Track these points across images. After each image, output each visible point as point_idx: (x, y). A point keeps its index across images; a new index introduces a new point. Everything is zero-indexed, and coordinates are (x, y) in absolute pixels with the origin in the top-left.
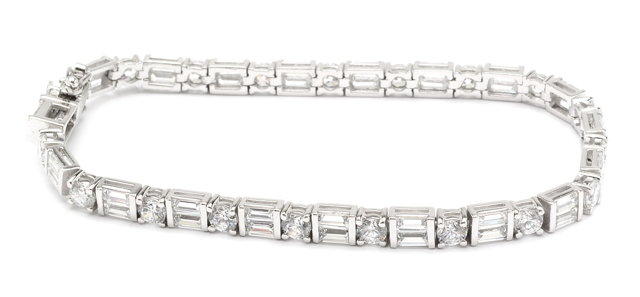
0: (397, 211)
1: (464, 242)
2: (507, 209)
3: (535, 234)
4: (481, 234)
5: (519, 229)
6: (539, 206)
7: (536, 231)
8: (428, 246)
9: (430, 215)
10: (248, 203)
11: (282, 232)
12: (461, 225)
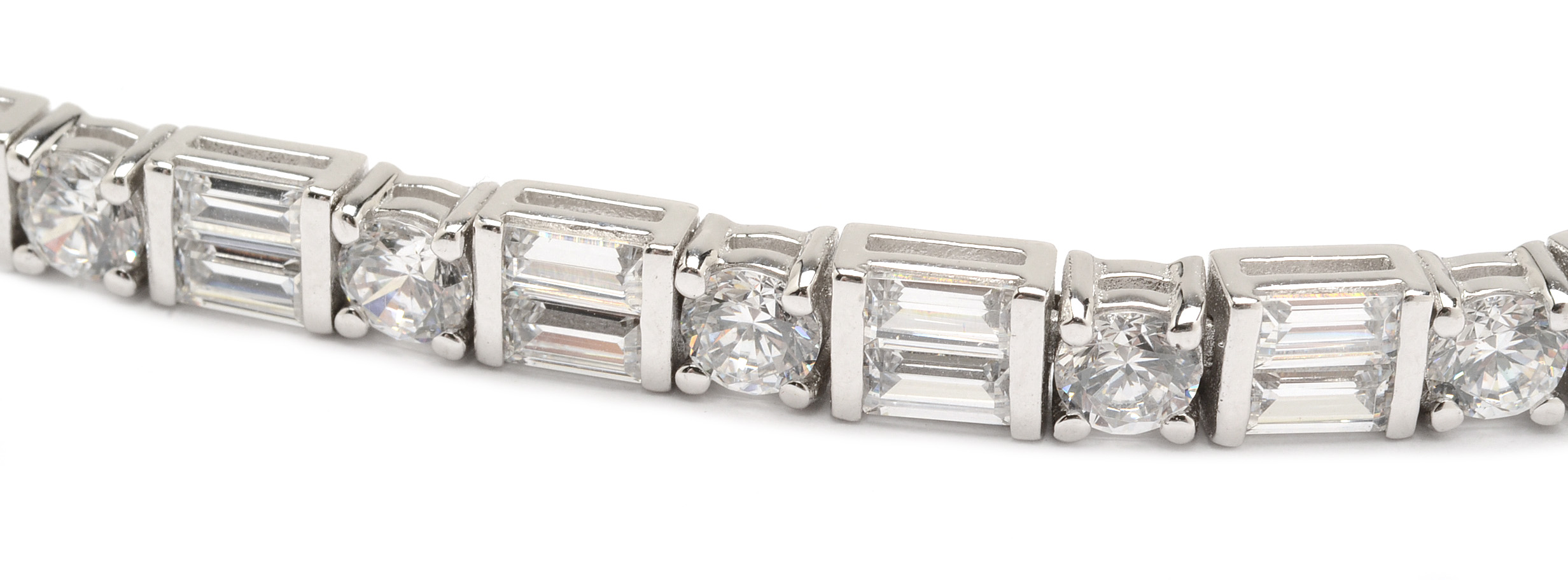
0: (875, 244)
1: (1180, 423)
2: (1399, 281)
3: (1525, 422)
4: (1266, 394)
5: (1450, 388)
6: (1556, 288)
7: (1531, 405)
8: (1009, 426)
9: (1030, 277)
10: (199, 151)
11: (340, 302)
12: (1173, 338)
